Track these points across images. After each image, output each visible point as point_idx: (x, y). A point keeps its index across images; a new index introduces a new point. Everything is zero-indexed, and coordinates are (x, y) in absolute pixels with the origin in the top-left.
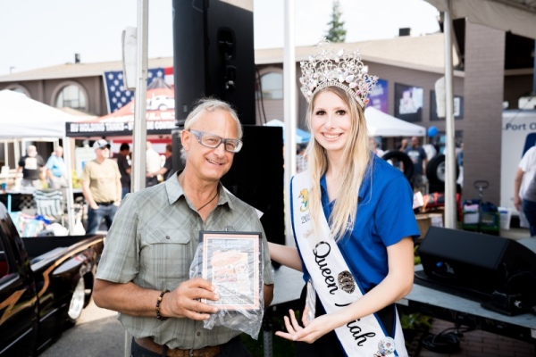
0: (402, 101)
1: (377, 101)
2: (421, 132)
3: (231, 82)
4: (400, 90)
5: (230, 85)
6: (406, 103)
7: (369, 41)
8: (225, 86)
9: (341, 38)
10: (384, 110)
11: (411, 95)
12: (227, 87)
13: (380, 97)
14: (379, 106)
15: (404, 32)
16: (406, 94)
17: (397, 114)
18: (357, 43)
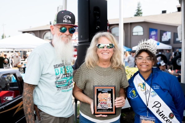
0: (163, 37)
1: (153, 37)
2: (170, 48)
3: (98, 27)
4: (162, 33)
5: (98, 28)
6: (164, 37)
7: (151, 16)
8: (96, 28)
9: (140, 15)
10: (156, 40)
11: (166, 35)
12: (97, 28)
13: (154, 35)
14: (154, 39)
15: (164, 12)
16: (164, 34)
17: (161, 41)
18: (146, 16)
